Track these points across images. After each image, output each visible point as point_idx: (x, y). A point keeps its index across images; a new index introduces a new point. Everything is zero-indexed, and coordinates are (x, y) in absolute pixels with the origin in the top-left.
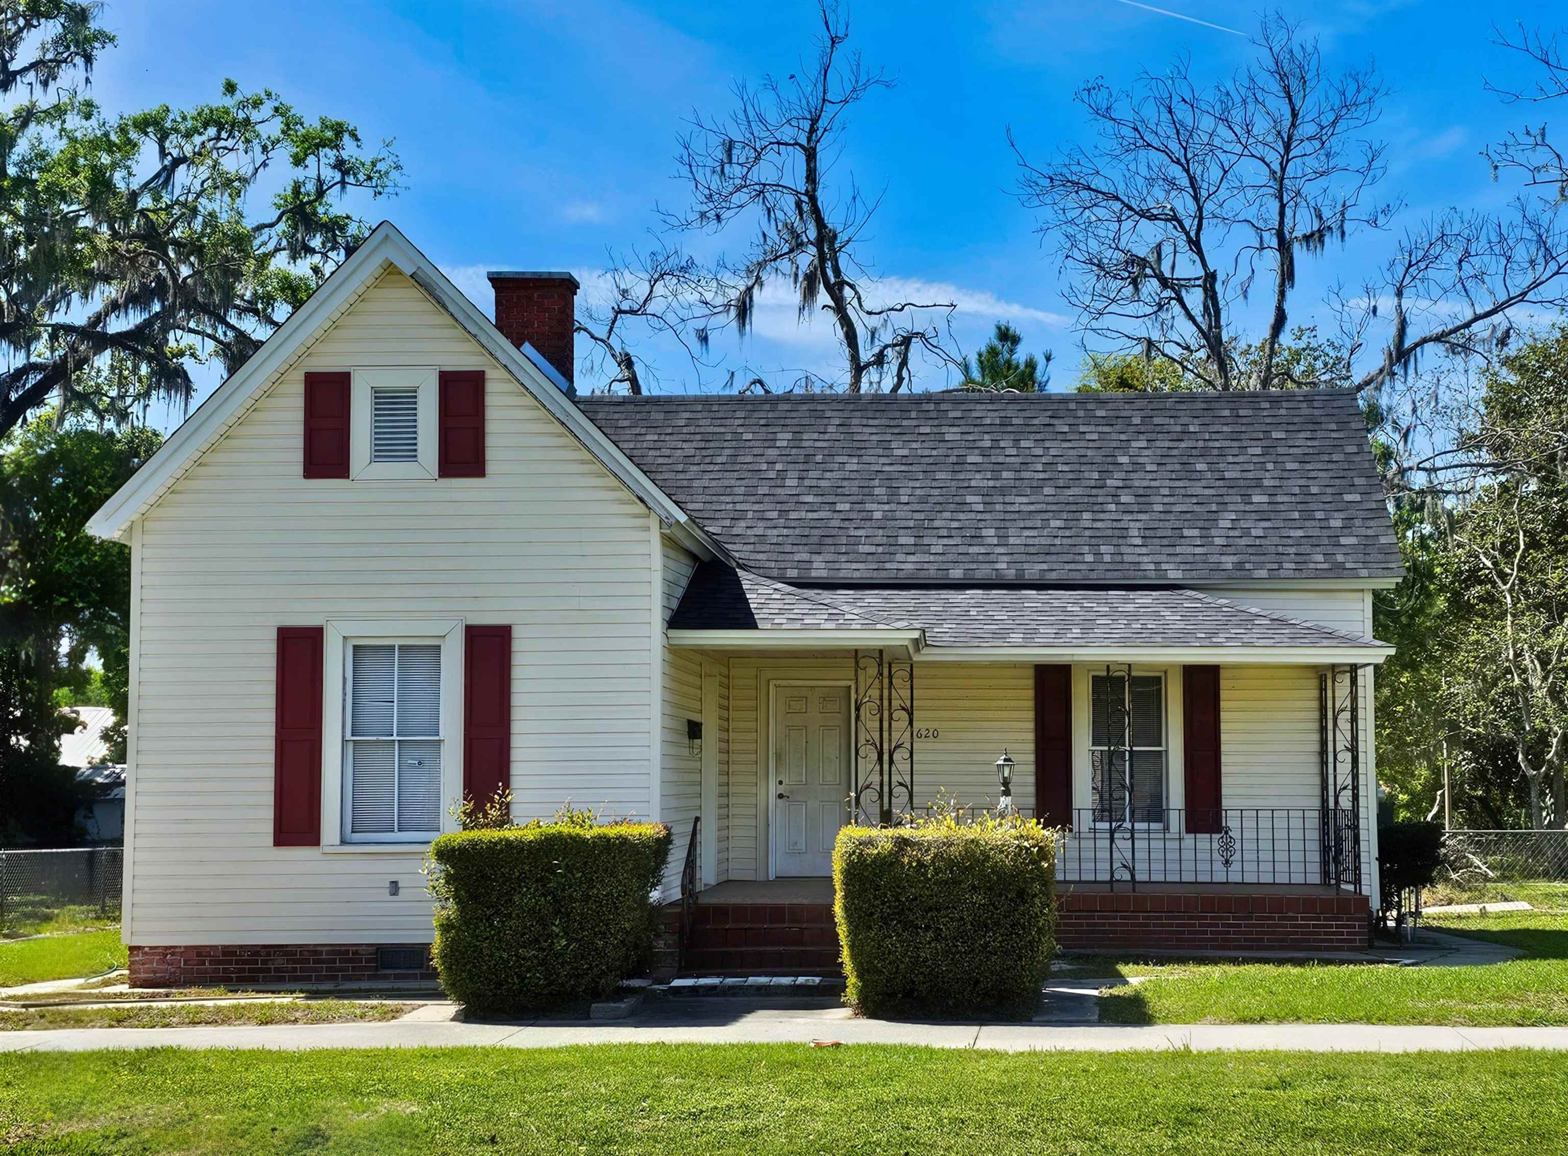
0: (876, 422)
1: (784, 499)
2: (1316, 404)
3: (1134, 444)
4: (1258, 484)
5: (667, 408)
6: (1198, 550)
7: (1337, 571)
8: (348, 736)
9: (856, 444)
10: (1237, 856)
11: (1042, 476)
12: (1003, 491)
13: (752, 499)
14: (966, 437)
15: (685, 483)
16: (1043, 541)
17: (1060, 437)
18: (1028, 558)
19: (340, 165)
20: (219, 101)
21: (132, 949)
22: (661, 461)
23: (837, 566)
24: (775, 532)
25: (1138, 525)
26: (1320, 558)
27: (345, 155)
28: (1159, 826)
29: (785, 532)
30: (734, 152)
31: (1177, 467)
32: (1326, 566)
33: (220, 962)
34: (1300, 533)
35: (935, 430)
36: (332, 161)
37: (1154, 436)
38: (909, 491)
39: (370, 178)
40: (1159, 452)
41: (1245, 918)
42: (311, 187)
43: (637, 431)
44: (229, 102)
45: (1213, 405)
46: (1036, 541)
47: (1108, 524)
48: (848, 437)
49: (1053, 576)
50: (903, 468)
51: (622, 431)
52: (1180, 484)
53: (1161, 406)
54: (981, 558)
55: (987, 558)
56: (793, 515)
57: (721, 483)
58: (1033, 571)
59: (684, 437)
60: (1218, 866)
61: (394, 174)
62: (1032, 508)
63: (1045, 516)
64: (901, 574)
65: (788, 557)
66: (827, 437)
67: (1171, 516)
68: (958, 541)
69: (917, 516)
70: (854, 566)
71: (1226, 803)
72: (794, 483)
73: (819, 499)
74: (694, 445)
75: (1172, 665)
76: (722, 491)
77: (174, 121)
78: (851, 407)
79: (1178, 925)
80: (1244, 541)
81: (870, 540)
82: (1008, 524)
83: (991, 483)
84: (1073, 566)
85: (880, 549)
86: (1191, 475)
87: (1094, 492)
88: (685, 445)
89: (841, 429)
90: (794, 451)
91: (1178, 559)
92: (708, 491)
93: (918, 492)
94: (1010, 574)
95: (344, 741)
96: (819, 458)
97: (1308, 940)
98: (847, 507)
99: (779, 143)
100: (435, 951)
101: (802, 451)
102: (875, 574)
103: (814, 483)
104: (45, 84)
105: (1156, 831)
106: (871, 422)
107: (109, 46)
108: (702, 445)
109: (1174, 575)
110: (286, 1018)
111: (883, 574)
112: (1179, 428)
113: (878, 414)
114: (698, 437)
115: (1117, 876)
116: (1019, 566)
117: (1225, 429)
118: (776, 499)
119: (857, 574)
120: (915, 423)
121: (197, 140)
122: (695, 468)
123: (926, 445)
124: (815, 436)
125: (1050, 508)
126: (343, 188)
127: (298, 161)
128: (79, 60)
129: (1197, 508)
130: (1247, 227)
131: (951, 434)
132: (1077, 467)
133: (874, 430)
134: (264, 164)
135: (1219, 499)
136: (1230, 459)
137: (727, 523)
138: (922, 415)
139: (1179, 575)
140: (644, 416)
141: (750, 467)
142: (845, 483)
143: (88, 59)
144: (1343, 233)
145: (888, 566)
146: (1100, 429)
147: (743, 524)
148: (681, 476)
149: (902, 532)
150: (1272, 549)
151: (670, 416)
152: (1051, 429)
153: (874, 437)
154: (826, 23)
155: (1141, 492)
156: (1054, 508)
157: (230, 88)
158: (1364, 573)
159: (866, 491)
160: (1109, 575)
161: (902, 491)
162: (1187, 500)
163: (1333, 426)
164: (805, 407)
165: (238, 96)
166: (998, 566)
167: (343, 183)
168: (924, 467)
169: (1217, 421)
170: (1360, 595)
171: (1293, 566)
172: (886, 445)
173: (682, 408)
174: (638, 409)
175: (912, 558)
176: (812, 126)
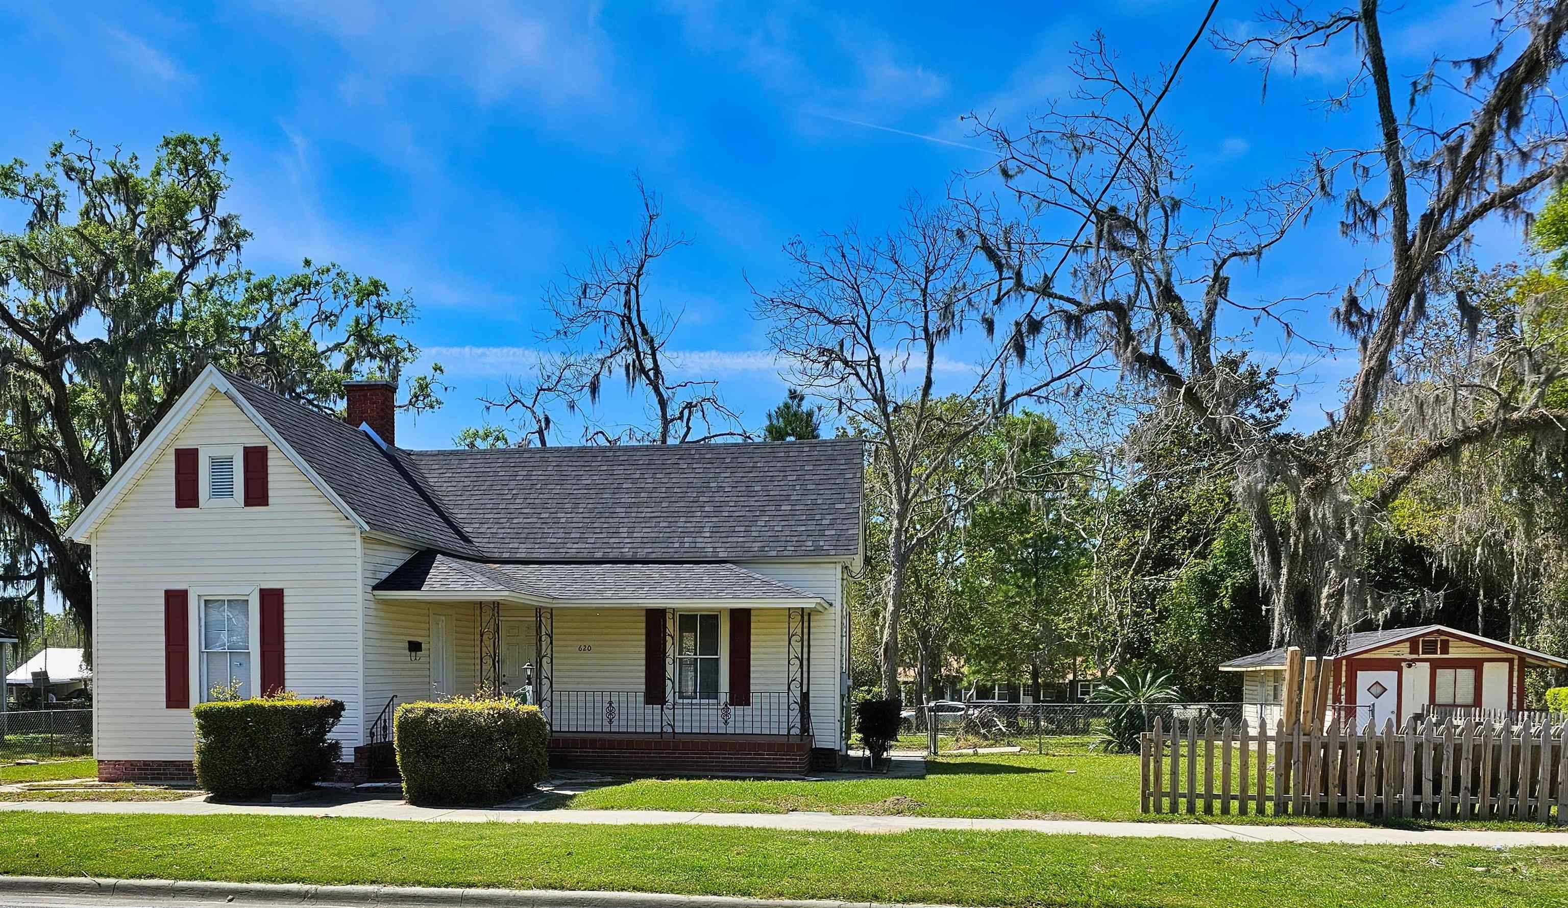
0: (577, 464)
1: (512, 511)
2: (837, 448)
3: (723, 475)
4: (787, 498)
5: (461, 457)
6: (741, 539)
7: (818, 551)
8: (203, 650)
9: (563, 478)
10: (732, 718)
11: (664, 495)
12: (638, 505)
13: (495, 511)
14: (626, 472)
15: (460, 502)
16: (653, 535)
17: (681, 471)
18: (642, 545)
19: (379, 306)
20: (302, 271)
21: (99, 761)
22: (450, 489)
23: (532, 551)
24: (503, 531)
25: (710, 524)
26: (810, 543)
27: (381, 299)
28: (715, 701)
29: (509, 531)
30: (588, 291)
31: (744, 489)
32: (812, 548)
33: (142, 769)
34: (803, 528)
35: (609, 468)
36: (375, 304)
37: (735, 470)
38: (584, 506)
39: (396, 314)
40: (735, 479)
41: (735, 754)
42: (365, 320)
43: (441, 471)
44: (308, 271)
45: (776, 450)
46: (650, 535)
47: (693, 524)
48: (559, 473)
49: (654, 556)
50: (585, 491)
51: (432, 472)
52: (742, 499)
53: (744, 451)
54: (615, 545)
55: (618, 546)
56: (515, 521)
57: (480, 502)
58: (642, 554)
59: (466, 474)
60: (721, 724)
61: (411, 310)
62: (653, 515)
63: (658, 519)
64: (568, 555)
65: (506, 546)
66: (546, 473)
67: (731, 519)
68: (604, 535)
69: (586, 520)
70: (542, 551)
71: (752, 688)
72: (521, 501)
73: (533, 511)
74: (471, 479)
75: (725, 609)
76: (479, 506)
77: (278, 284)
78: (565, 455)
79: (697, 758)
80: (769, 534)
81: (556, 535)
82: (636, 525)
83: (633, 500)
84: (665, 550)
85: (559, 541)
86: (750, 493)
87: (691, 504)
88: (466, 479)
89: (556, 468)
90: (525, 482)
91: (728, 545)
92: (471, 507)
93: (590, 506)
94: (629, 555)
95: (200, 652)
96: (538, 486)
97: (770, 767)
98: (547, 515)
99: (619, 284)
100: (195, 765)
101: (530, 482)
102: (553, 556)
103: (532, 501)
104: (218, 263)
105: (713, 704)
106: (574, 464)
107: (249, 239)
108: (475, 479)
109: (722, 555)
110: (154, 798)
111: (557, 555)
112: (751, 465)
113: (579, 459)
114: (474, 474)
115: (665, 730)
116: (634, 550)
117: (779, 464)
118: (508, 511)
119: (542, 556)
120: (599, 464)
121: (292, 295)
122: (468, 493)
123: (602, 477)
124: (540, 473)
125: (662, 515)
126: (382, 320)
127: (359, 304)
128: (234, 248)
129: (748, 514)
130: (905, 325)
131: (619, 470)
132: (685, 490)
133: (575, 469)
134: (346, 306)
135: (761, 508)
136: (776, 483)
137: (477, 525)
138: (605, 459)
139: (726, 554)
140: (447, 462)
141: (498, 492)
142: (550, 501)
143: (238, 248)
144: (961, 328)
145: (561, 550)
146: (705, 466)
147: (486, 526)
148: (459, 498)
149: (574, 530)
150: (784, 539)
151: (462, 462)
152: (676, 466)
153: (573, 473)
154: (647, 205)
155: (718, 504)
156: (665, 514)
157: (307, 263)
158: (833, 552)
159: (560, 506)
160: (686, 555)
161: (581, 506)
162: (743, 509)
163: (843, 462)
164: (538, 455)
165: (312, 268)
166: (623, 550)
167: (382, 317)
168: (596, 491)
169: (775, 459)
170: (833, 565)
171: (793, 548)
172: (579, 478)
173: (469, 457)
174: (445, 458)
175: (575, 546)
176: (639, 271)
